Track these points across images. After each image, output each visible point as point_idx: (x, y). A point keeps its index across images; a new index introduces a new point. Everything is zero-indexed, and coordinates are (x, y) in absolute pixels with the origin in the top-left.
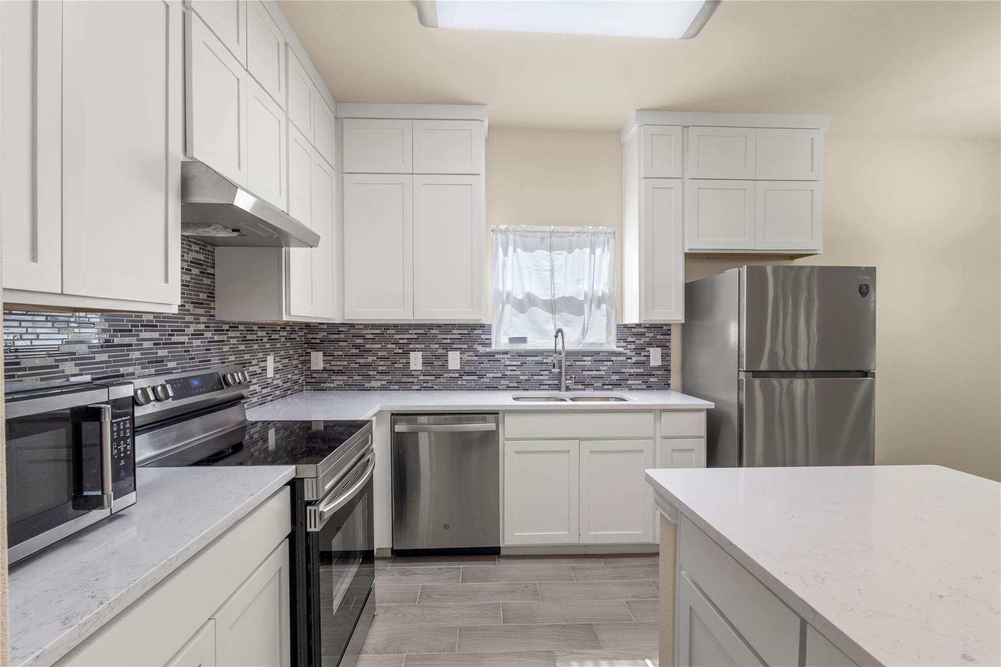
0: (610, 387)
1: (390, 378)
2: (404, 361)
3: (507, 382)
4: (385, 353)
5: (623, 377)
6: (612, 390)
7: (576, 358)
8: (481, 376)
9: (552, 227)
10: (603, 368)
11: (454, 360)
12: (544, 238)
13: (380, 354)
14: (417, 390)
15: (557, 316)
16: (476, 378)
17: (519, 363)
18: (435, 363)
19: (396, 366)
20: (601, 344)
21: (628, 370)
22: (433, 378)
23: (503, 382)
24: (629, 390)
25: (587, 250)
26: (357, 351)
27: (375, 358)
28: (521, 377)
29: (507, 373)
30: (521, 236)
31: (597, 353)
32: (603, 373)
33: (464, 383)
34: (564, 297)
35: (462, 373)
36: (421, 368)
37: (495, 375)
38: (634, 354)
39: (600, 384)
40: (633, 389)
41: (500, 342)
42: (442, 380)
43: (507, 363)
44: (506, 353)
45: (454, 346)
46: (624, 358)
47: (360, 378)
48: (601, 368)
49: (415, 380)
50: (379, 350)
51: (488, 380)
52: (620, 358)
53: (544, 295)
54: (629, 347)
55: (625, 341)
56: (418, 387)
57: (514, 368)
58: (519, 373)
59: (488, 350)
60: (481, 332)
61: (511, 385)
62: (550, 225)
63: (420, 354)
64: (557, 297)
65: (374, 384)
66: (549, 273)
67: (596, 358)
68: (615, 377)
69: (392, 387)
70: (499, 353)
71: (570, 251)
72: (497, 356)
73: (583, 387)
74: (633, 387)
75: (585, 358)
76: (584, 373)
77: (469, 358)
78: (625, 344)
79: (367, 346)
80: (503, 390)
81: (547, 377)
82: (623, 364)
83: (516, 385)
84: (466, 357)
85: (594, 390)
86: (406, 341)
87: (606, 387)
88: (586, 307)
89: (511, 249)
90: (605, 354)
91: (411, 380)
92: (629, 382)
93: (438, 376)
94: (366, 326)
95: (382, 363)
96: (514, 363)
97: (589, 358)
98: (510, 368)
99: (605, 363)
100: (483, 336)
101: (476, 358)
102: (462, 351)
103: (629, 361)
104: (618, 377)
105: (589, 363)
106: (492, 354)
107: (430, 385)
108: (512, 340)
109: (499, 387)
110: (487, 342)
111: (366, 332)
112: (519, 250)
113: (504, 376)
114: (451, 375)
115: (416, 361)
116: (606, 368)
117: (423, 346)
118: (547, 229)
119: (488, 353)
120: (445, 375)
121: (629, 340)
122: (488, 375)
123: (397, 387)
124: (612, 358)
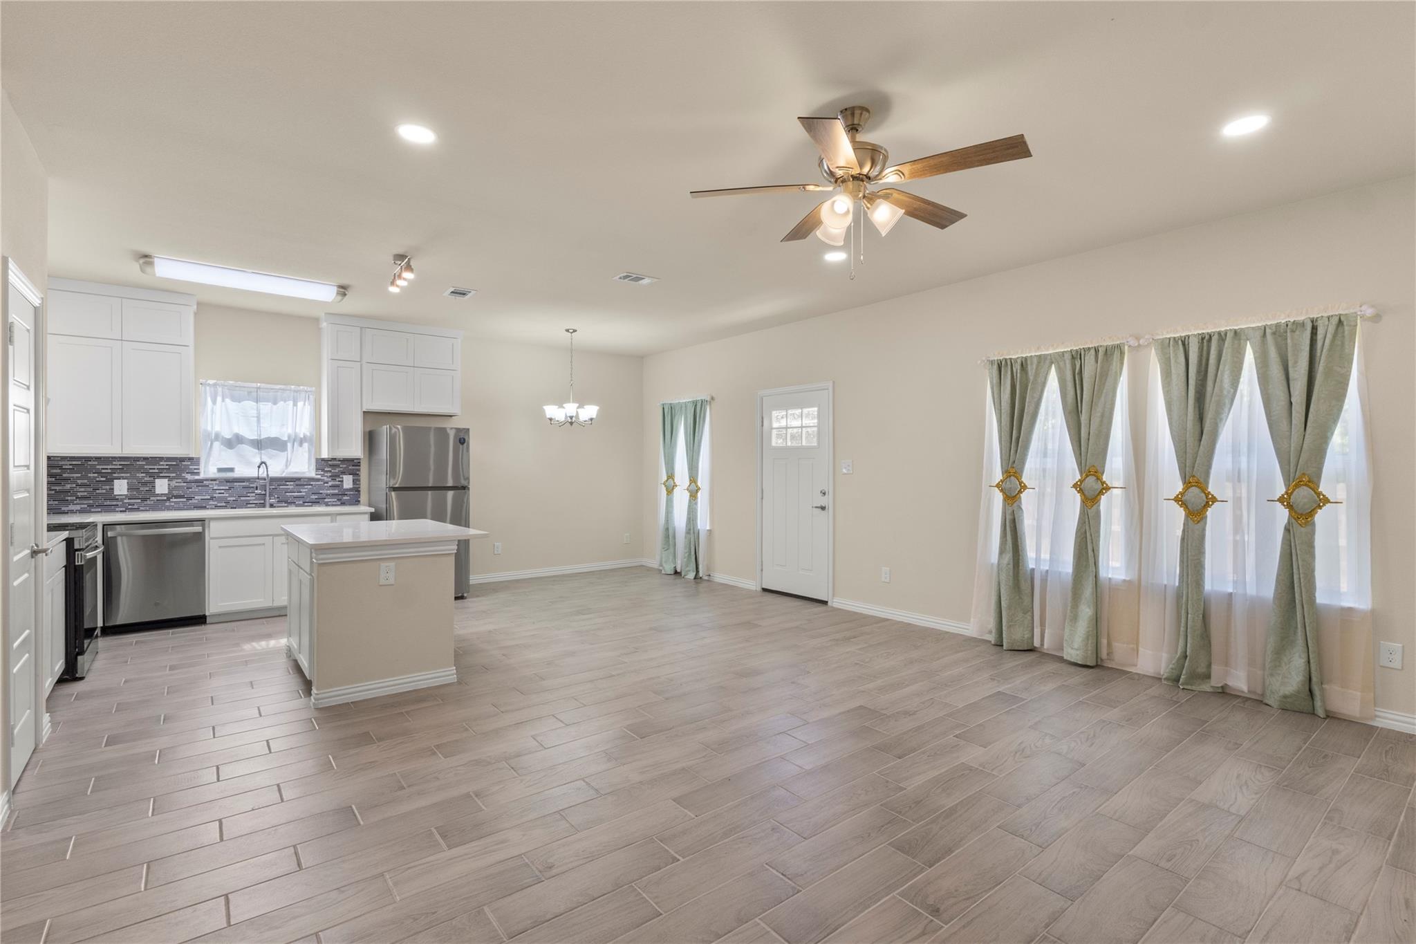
0: (310, 504)
1: (91, 502)
2: (108, 487)
3: (216, 503)
4: (86, 481)
5: (320, 496)
6: (311, 506)
7: (282, 483)
8: (189, 499)
9: (259, 384)
10: (304, 490)
11: (162, 486)
12: (251, 392)
13: (79, 482)
14: (121, 511)
15: (262, 452)
16: (185, 500)
17: (227, 488)
18: (142, 489)
19: (98, 491)
20: (304, 473)
21: (325, 492)
22: (139, 501)
23: (211, 502)
24: (326, 506)
25: (291, 403)
26: (54, 479)
27: (74, 485)
28: (229, 499)
29: (215, 495)
30: (229, 389)
31: (299, 479)
32: (304, 494)
33: (173, 504)
34: (269, 437)
35: (169, 497)
36: (126, 493)
37: (203, 497)
38: (330, 479)
39: (301, 502)
40: (329, 505)
41: (209, 470)
42: (148, 502)
43: (215, 488)
44: (215, 480)
45: (161, 475)
46: (322, 483)
47: (57, 502)
48: (302, 490)
49: (119, 503)
50: (78, 478)
51: (196, 501)
52: (319, 483)
53: (252, 436)
54: (326, 474)
55: (323, 470)
56: (124, 509)
57: (223, 491)
58: (227, 495)
59: (197, 477)
60: (189, 463)
61: (219, 505)
62: (257, 382)
63: (126, 481)
64: (262, 437)
65: (71, 507)
66: (256, 419)
67: (298, 483)
68: (314, 497)
69: (93, 510)
70: (207, 480)
71: (275, 403)
72: (205, 482)
73: (286, 505)
74: (329, 503)
75: (288, 483)
76: (287, 494)
77: (177, 484)
78: (322, 473)
79: (64, 475)
80: (212, 509)
81: (254, 498)
82: (321, 487)
83: (224, 504)
84: (174, 483)
85: (296, 506)
86: (109, 471)
87: (306, 504)
88: (289, 445)
89: (219, 399)
90: (306, 480)
91: (114, 503)
92: (326, 500)
93: (144, 500)
94: (63, 458)
95: (83, 490)
96: (222, 488)
97: (292, 483)
98: (218, 491)
99: (306, 487)
100: (191, 467)
101: (185, 484)
102: (170, 479)
103: (326, 485)
104: (316, 497)
105: (292, 487)
106: (201, 481)
107: (136, 507)
108: (220, 470)
109: (208, 507)
110: (196, 471)
111: (63, 463)
112: (228, 400)
113: (212, 498)
114: (159, 498)
115: (121, 487)
116: (306, 490)
117: (128, 475)
118: (254, 385)
119: (196, 480)
120: (152, 498)
121: (326, 469)
122: (196, 497)
123: (100, 510)
124: (312, 483)
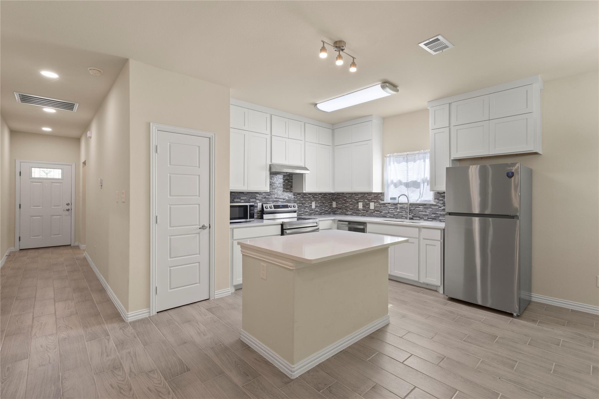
0: (431, 220)
1: (353, 211)
2: (357, 205)
3: (390, 215)
4: (352, 203)
5: (437, 215)
7: (416, 206)
8: (381, 212)
9: (408, 153)
10: (428, 211)
11: (372, 206)
12: (404, 157)
13: (350, 203)
14: (361, 216)
15: (409, 189)
16: (379, 212)
17: (394, 208)
18: (366, 206)
19: (355, 207)
20: (430, 201)
21: (440, 213)
22: (365, 212)
23: (388, 215)
24: (440, 221)
25: (422, 160)
26: (344, 202)
27: (349, 204)
28: (395, 213)
29: (390, 211)
30: (395, 158)
31: (425, 205)
32: (428, 213)
33: (375, 214)
34: (413, 181)
35: (375, 210)
36: (362, 208)
37: (385, 212)
38: (442, 205)
39: (426, 218)
40: (442, 221)
41: (387, 199)
42: (368, 213)
43: (390, 207)
44: (389, 204)
45: (372, 201)
46: (438, 207)
47: (345, 211)
48: (427, 211)
49: (360, 212)
50: (350, 201)
51: (383, 214)
52: (436, 207)
53: (404, 181)
54: (440, 202)
55: (438, 199)
56: (361, 215)
57: (392, 209)
58: (394, 211)
59: (382, 202)
60: (381, 195)
61: (391, 216)
62: (407, 152)
63: (362, 203)
64: (409, 181)
65: (349, 213)
66: (406, 171)
67: (424, 206)
68: (433, 215)
69: (354, 214)
70: (387, 203)
71: (415, 162)
72: (386, 205)
73: (419, 219)
74: (442, 220)
75: (420, 207)
76: (420, 213)
77: (377, 205)
78: (438, 201)
79: (347, 200)
80: (388, 218)
81: (405, 214)
82: (437, 210)
83: (393, 216)
84: (376, 205)
85: (424, 220)
86: (358, 199)
87: (429, 219)
88: (422, 185)
89: (392, 163)
90: (429, 205)
91: (359, 212)
92: (440, 218)
93: (367, 211)
94: (347, 193)
95: (351, 206)
96: (392, 208)
97: (422, 207)
98: (391, 209)
99: (429, 209)
100: (381, 197)
101: (379, 205)
102: (375, 202)
103: (440, 208)
104: (434, 216)
105: (422, 209)
106: (384, 204)
107: (365, 214)
108: (391, 199)
109: (387, 217)
110: (383, 199)
111: (346, 195)
112: (396, 163)
113: (389, 213)
114: (371, 211)
115: (360, 205)
116: (429, 211)
117: (363, 200)
118: (406, 153)
119: (383, 203)
120: (369, 211)
121: (440, 199)
122: (383, 212)
123: (355, 214)
124: (432, 207)
